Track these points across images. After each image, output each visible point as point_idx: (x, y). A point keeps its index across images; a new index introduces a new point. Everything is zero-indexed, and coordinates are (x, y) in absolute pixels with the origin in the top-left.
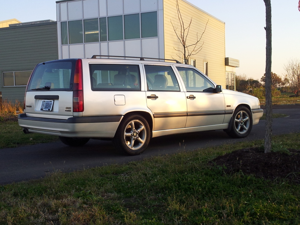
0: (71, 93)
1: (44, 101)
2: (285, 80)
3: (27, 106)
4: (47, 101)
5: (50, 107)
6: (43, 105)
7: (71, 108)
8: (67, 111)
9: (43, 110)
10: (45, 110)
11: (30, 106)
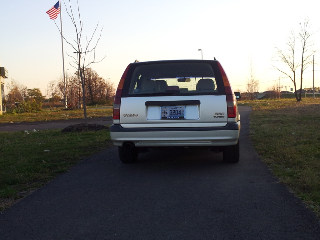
0: (224, 97)
3: (125, 115)
4: (171, 108)
5: (181, 114)
6: (164, 112)
7: (224, 113)
8: (218, 117)
9: (169, 119)
10: (172, 118)
11: (134, 115)
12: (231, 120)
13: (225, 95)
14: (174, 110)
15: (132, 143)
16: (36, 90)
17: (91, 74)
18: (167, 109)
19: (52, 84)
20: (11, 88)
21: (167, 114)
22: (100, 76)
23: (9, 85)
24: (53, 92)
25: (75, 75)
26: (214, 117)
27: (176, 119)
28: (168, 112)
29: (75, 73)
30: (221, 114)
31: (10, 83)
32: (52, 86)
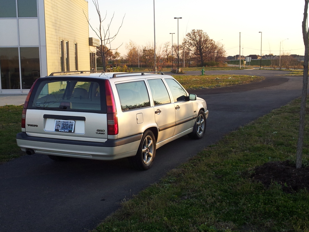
0: (105, 116)
1: (59, 121)
2: (115, 54)
3: (29, 125)
4: (64, 122)
5: (70, 128)
6: (58, 125)
7: (104, 130)
8: (99, 133)
9: (60, 131)
10: (63, 131)
11: (35, 126)
12: (110, 137)
13: (106, 114)
14: (66, 124)
15: (32, 150)
16: (151, 50)
17: (202, 36)
18: (60, 122)
19: (167, 45)
20: (129, 48)
21: (60, 127)
22: (210, 38)
23: (127, 46)
24: (168, 53)
25: (187, 37)
26: (96, 133)
27: (66, 132)
28: (61, 125)
29: (187, 35)
30: (102, 131)
31: (129, 44)
32: (167, 46)
